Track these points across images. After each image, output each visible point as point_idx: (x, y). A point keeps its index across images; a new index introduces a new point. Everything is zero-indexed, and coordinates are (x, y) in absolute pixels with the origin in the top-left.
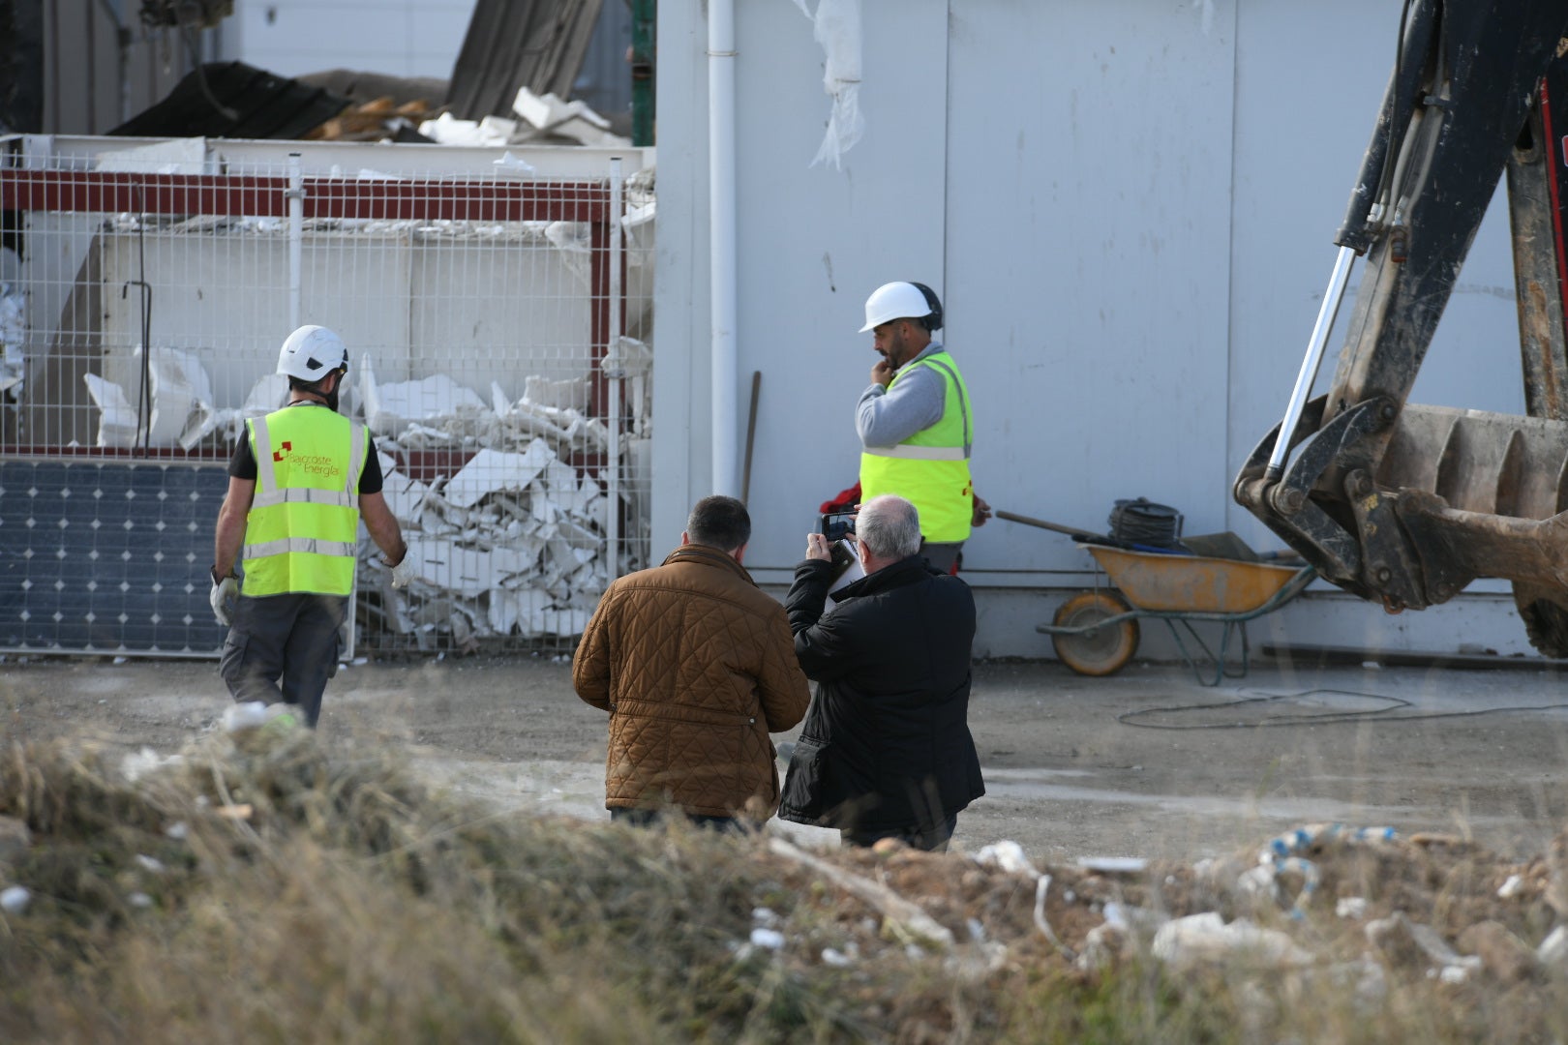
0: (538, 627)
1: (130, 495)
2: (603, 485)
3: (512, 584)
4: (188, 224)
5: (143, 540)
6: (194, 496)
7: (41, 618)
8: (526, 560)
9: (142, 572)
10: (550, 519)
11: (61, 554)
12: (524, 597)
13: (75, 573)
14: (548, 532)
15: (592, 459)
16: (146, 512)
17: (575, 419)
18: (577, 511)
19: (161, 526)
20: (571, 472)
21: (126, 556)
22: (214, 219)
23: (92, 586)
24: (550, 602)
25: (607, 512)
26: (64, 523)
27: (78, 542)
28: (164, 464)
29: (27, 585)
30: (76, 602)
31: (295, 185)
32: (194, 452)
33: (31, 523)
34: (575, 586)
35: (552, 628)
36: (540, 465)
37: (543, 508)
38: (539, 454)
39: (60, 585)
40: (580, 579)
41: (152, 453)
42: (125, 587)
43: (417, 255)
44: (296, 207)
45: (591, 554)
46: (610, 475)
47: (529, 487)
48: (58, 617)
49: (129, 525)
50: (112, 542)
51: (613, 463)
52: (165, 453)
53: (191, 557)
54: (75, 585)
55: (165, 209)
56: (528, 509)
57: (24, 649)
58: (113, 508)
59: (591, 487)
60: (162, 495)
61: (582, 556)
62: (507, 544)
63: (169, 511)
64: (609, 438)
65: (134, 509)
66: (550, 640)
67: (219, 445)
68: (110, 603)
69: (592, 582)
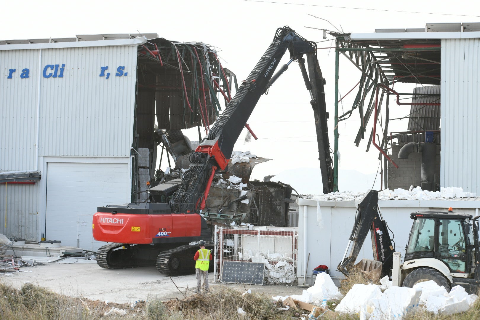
0: (285, 282)
1: (240, 265)
2: (292, 266)
3: (282, 277)
4: (251, 236)
5: (241, 271)
6: (247, 266)
7: (230, 279)
8: (283, 274)
9: (241, 274)
10: (286, 269)
11: (233, 272)
12: (283, 278)
13: (234, 274)
14: (286, 271)
15: (291, 263)
16: (242, 267)
17: (290, 258)
18: (289, 269)
19: (243, 269)
20: (289, 264)
21: (239, 272)
22: (253, 235)
23: (235, 275)
24: (286, 279)
25: (293, 269)
26: (233, 268)
27: (234, 270)
28: (244, 262)
29: (229, 275)
30: (234, 277)
31: (259, 231)
32: (248, 261)
33: (230, 268)
34: (289, 277)
35: (286, 282)
36: (285, 263)
37: (285, 268)
38: (285, 262)
39: (232, 275)
40: (290, 276)
41: (243, 261)
42: (239, 276)
43: (275, 239)
44: (259, 234)
45: (291, 274)
46: (293, 265)
47: (284, 266)
48: (232, 279)
49: (240, 269)
50: (238, 271)
51: (293, 263)
52: (245, 261)
53: (246, 273)
54: (234, 275)
55: (251, 234)
56: (284, 268)
57: (228, 282)
58: (238, 267)
59: (291, 265)
60: (244, 266)
61: (290, 274)
62: (282, 272)
63: (244, 268)
64: (293, 260)
65: (240, 267)
66: (286, 283)
67: (250, 260)
68: (237, 278)
69: (291, 277)
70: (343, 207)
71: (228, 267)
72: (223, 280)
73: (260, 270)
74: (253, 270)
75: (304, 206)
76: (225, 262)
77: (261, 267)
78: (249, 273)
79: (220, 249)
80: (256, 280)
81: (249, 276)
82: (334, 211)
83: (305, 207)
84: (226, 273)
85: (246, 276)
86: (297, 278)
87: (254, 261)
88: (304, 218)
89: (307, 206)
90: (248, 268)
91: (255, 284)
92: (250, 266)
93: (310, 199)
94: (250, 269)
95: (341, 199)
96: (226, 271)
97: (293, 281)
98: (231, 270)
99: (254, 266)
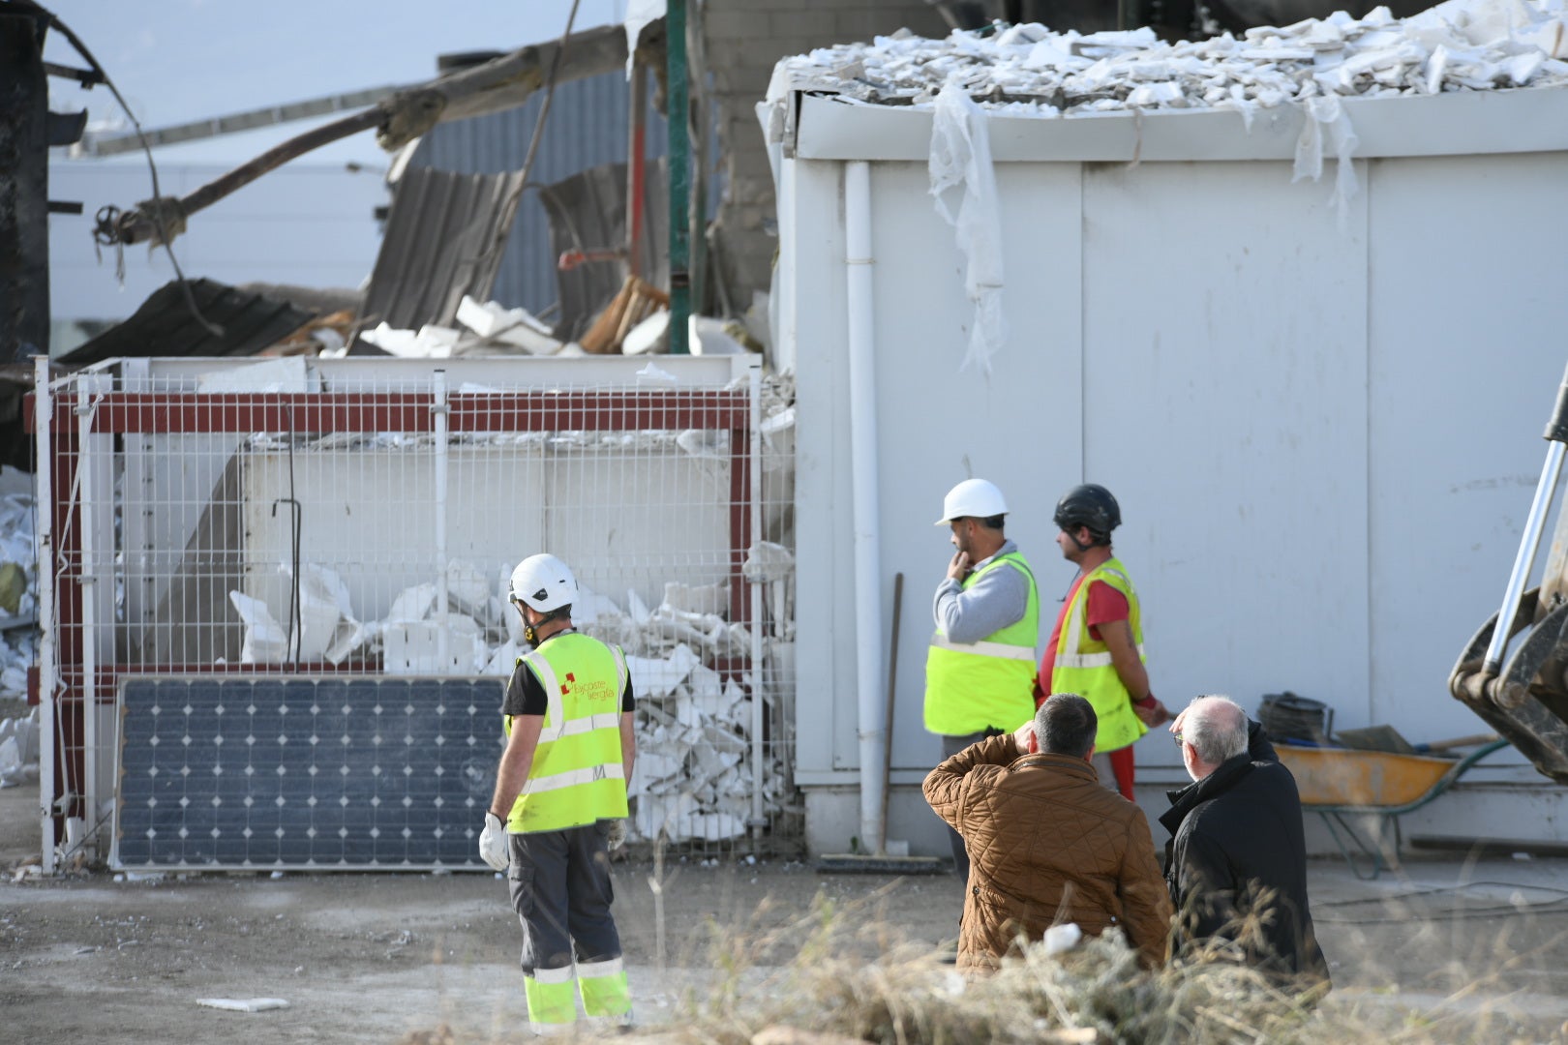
0: (686, 832)
1: (283, 710)
2: (748, 689)
3: (660, 789)
4: (320, 441)
5: (297, 755)
6: (346, 710)
7: (200, 835)
8: (674, 766)
9: (297, 786)
10: (696, 724)
11: (218, 770)
12: (671, 801)
13: (232, 788)
14: (694, 737)
15: (737, 663)
16: (299, 726)
17: (717, 626)
18: (722, 715)
19: (314, 740)
20: (715, 677)
21: (281, 771)
22: (348, 436)
23: (249, 801)
24: (697, 806)
25: (752, 716)
26: (219, 740)
27: (234, 758)
28: (315, 678)
29: (184, 802)
30: (232, 818)
31: (440, 401)
32: (343, 666)
33: (187, 740)
34: (721, 790)
35: (699, 833)
36: (685, 670)
37: (688, 713)
38: (683, 660)
39: (217, 802)
40: (725, 783)
41: (302, 667)
43: (548, 466)
44: (440, 421)
45: (737, 757)
46: (754, 679)
47: (674, 693)
48: (216, 833)
49: (283, 740)
50: (267, 756)
51: (756, 667)
52: (315, 667)
53: (345, 770)
54: (232, 801)
56: (673, 715)
57: (183, 866)
58: (266, 723)
59: (734, 691)
60: (315, 710)
61: (728, 760)
62: (653, 750)
63: (321, 725)
64: (754, 643)
65: (288, 724)
66: (698, 844)
67: (368, 659)
68: (266, 818)
69: (739, 788)
70: (1190, 163)
71: (171, 724)
72: (134, 852)
73: (471, 740)
74: (409, 740)
75: (842, 164)
76: (139, 683)
77: (472, 710)
78: (376, 771)
79: (78, 570)
80: (438, 833)
81: (376, 801)
82: (1108, 203)
83: (857, 175)
84: (157, 787)
85: (344, 801)
86: (798, 794)
87: (396, 666)
88: (852, 271)
89: (872, 163)
90: (360, 724)
91: (438, 868)
92: (378, 710)
93: (908, 101)
94: (377, 740)
95: (1173, 91)
96: (153, 772)
97: (758, 818)
98: (200, 755)
99: (409, 710)
